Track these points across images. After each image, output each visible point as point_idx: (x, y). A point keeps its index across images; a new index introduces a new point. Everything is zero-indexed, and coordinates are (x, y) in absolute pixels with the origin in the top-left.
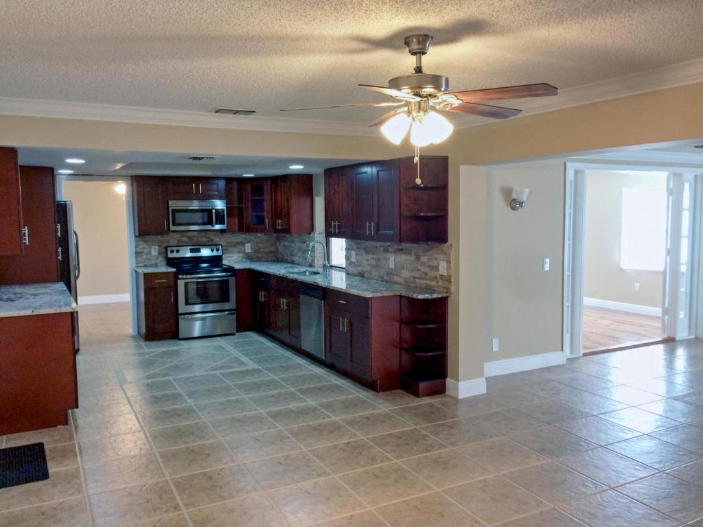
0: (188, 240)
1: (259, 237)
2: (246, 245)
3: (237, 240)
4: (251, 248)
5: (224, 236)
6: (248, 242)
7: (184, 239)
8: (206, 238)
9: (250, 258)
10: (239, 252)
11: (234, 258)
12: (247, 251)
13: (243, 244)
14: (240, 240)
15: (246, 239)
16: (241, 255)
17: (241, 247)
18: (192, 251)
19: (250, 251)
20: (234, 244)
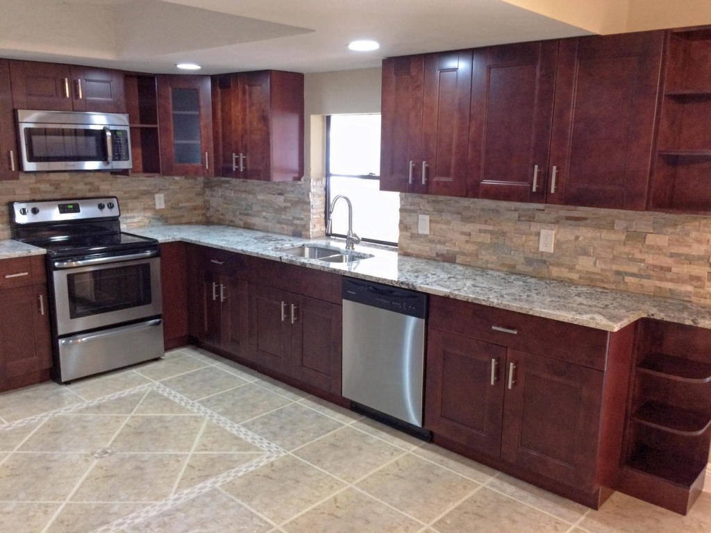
0: (51, 189)
1: (176, 182)
2: (157, 196)
3: (142, 188)
4: (165, 202)
5: (119, 181)
6: (160, 191)
7: (44, 187)
8: (86, 184)
9: (165, 219)
10: (145, 209)
11: (136, 220)
12: (158, 207)
13: (150, 194)
14: (145, 188)
15: (155, 185)
16: (149, 214)
17: (146, 201)
18: (63, 210)
19: (163, 206)
20: (134, 194)
